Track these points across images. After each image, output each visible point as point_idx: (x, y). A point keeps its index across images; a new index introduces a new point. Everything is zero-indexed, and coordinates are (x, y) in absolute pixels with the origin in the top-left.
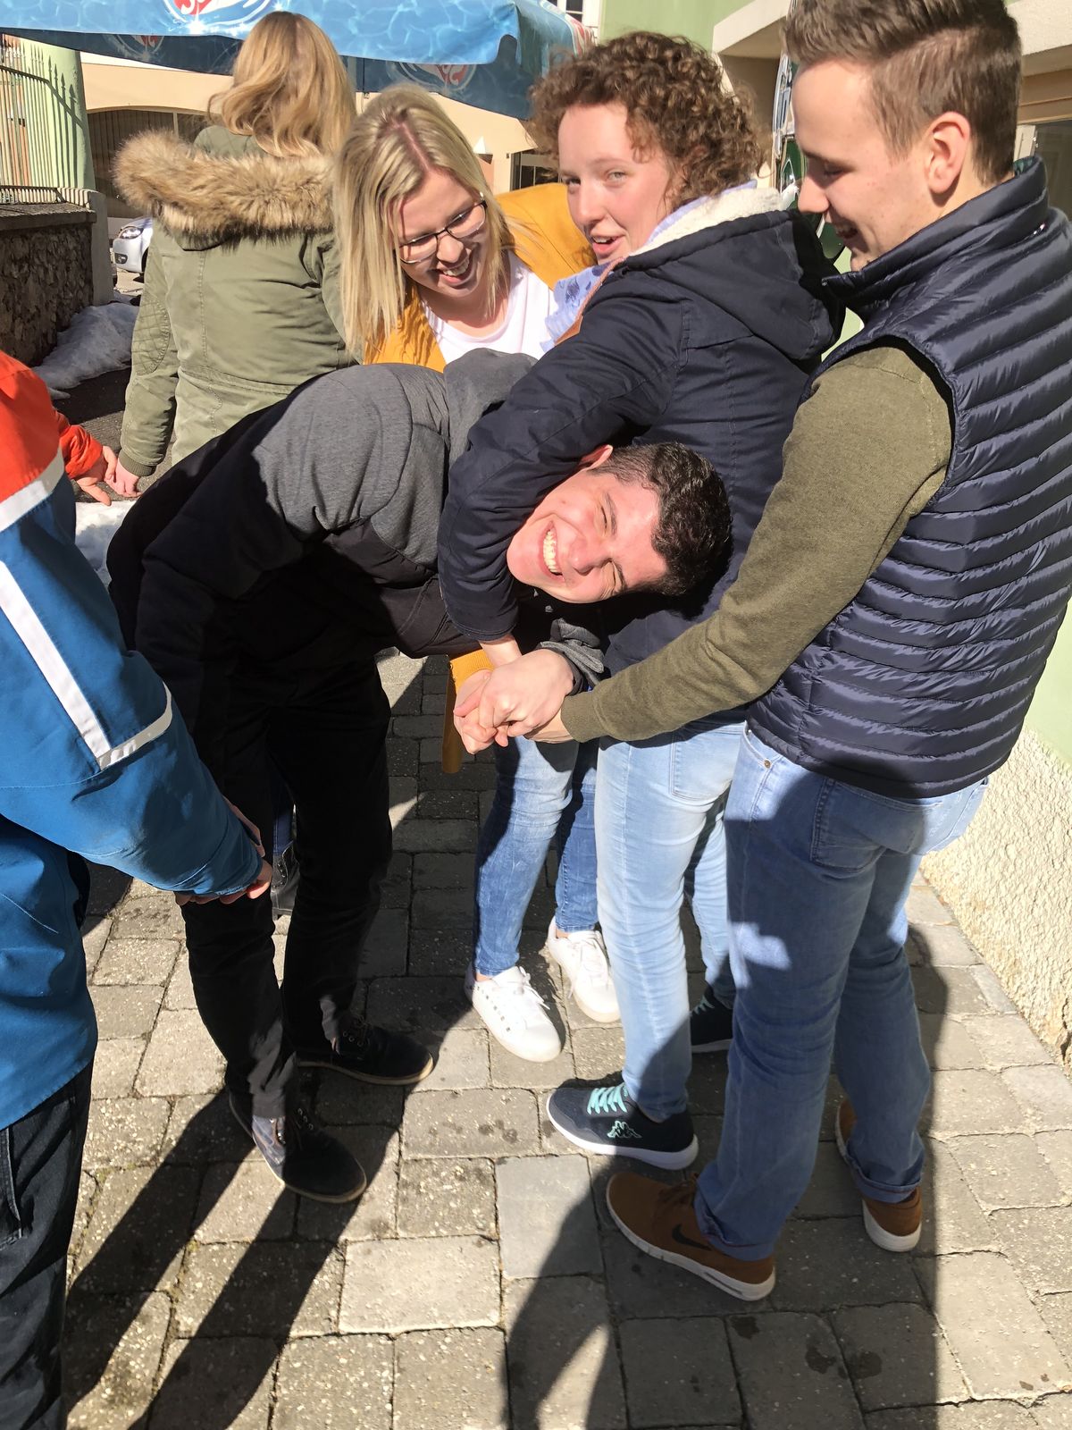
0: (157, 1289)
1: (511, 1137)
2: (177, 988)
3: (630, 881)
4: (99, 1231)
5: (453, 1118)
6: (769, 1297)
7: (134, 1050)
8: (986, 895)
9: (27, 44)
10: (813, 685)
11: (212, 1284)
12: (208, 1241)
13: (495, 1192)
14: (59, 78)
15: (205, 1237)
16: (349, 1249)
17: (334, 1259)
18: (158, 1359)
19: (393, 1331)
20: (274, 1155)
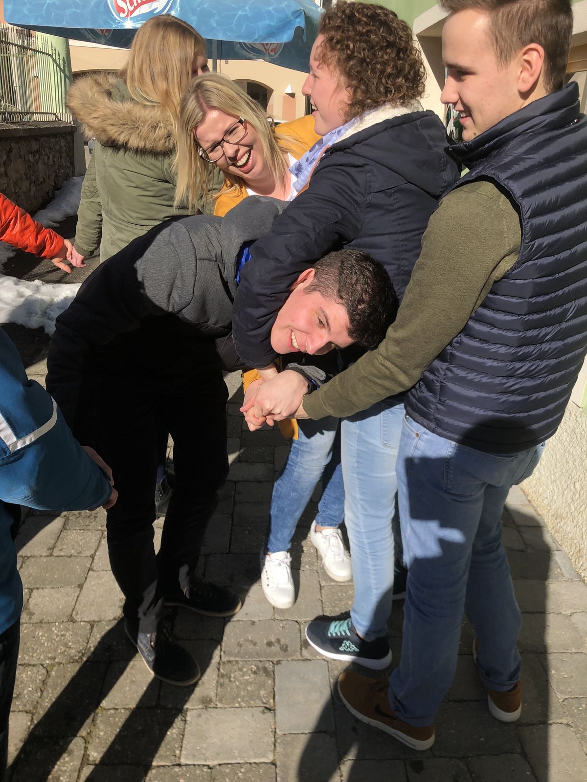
0: (78, 735)
1: (284, 649)
2: (100, 558)
3: (362, 500)
4: (47, 700)
5: (252, 637)
6: (431, 749)
7: (73, 594)
8: (563, 510)
9: (39, 35)
10: (441, 386)
11: (109, 733)
12: (108, 707)
13: (274, 681)
14: (57, 53)
15: (106, 705)
16: (189, 713)
17: (180, 719)
18: (76, 777)
19: (211, 763)
20: (148, 656)
